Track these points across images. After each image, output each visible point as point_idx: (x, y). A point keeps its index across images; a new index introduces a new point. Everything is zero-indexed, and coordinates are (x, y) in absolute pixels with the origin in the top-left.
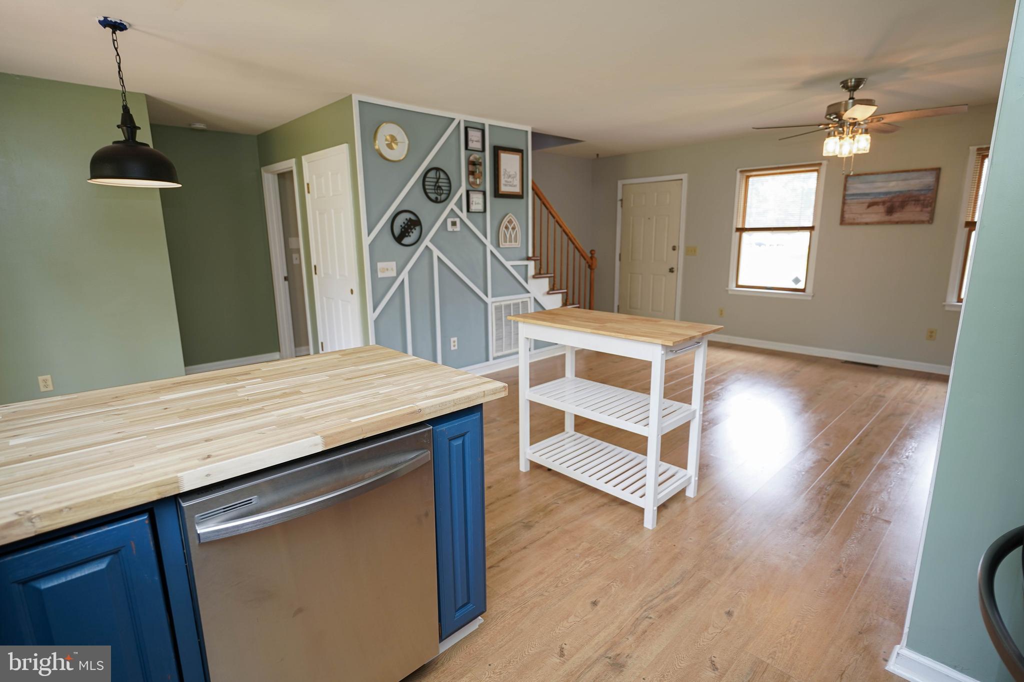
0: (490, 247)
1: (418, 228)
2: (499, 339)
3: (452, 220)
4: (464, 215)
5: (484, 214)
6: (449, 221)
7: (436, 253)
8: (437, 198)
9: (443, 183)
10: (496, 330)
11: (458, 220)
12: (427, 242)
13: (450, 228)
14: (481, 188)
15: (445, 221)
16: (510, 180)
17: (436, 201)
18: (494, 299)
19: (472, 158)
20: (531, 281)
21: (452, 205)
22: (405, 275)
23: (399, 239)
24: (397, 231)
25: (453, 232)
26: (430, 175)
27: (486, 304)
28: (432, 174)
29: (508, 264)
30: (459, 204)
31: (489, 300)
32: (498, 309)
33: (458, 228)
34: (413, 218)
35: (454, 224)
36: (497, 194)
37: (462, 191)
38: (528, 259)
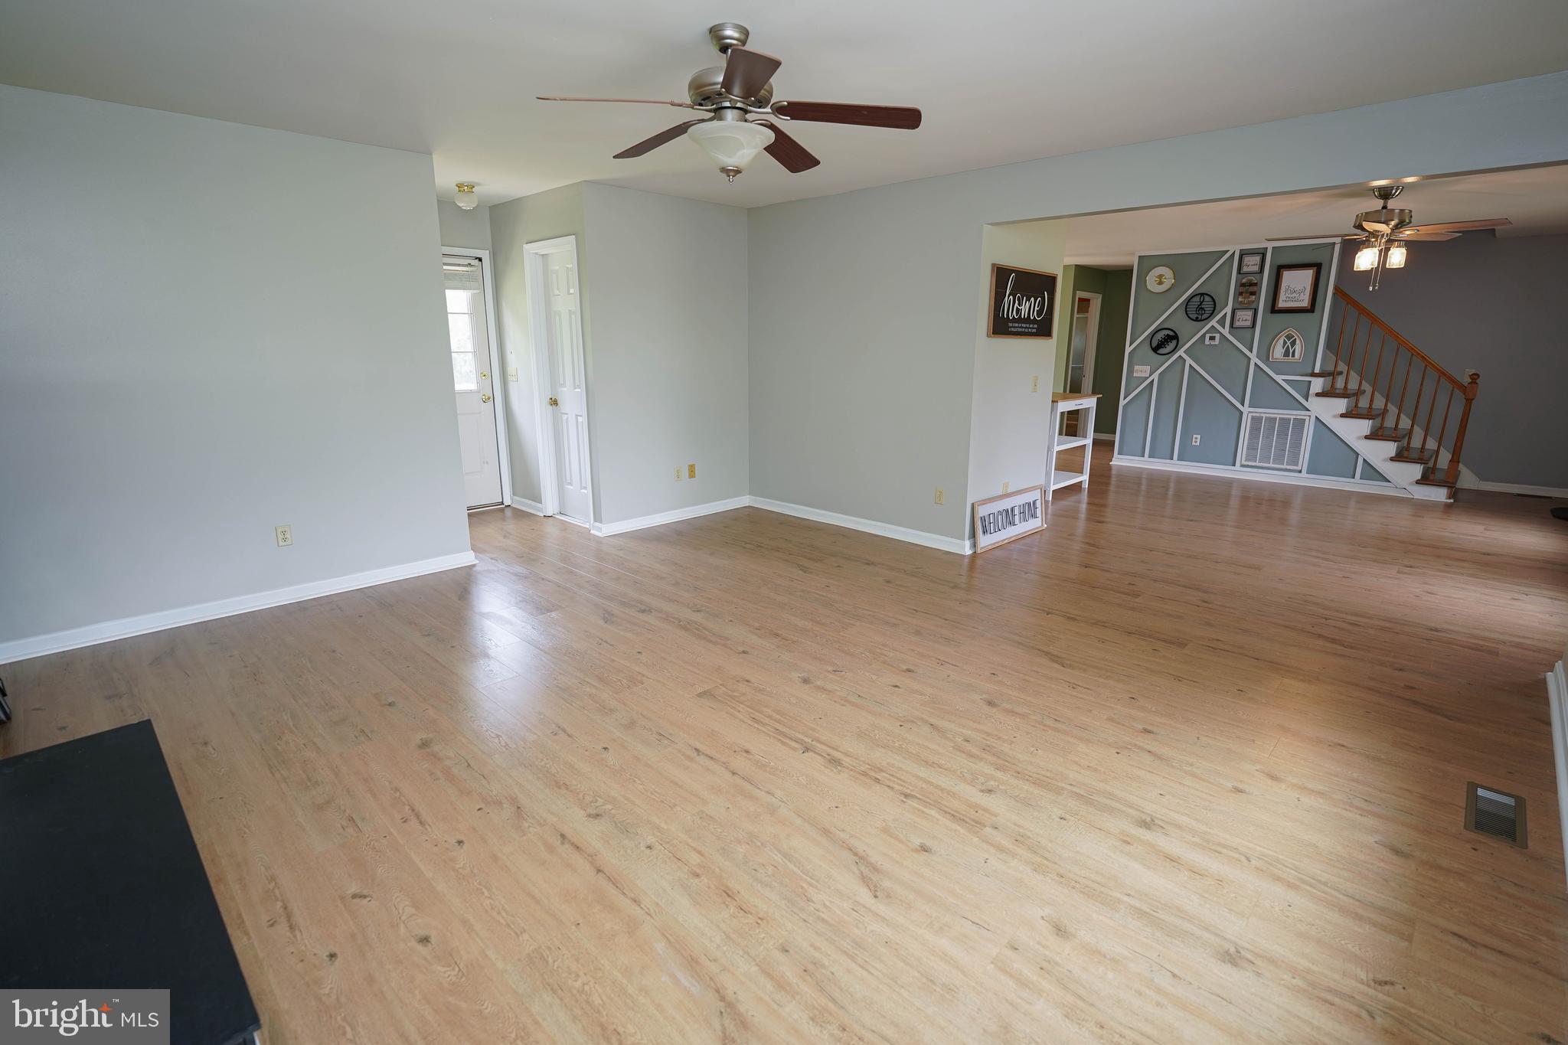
0: (1254, 359)
1: (1174, 342)
2: (1252, 448)
3: (1211, 335)
4: (1226, 332)
5: (1251, 330)
6: (1208, 336)
7: (1189, 361)
8: (1197, 318)
9: (1207, 305)
10: (1250, 439)
11: (1217, 336)
12: (1181, 352)
13: (1207, 342)
14: (1254, 306)
15: (1204, 336)
16: (1294, 295)
17: (1197, 320)
18: (1251, 409)
19: (1244, 281)
20: (1313, 400)
21: (1214, 322)
22: (1155, 376)
23: (1155, 350)
24: (1155, 344)
25: (1210, 345)
26: (1194, 299)
27: (1241, 413)
28: (1197, 299)
29: (1279, 378)
30: (1222, 322)
31: (1245, 409)
32: (1256, 421)
33: (1217, 341)
34: (1171, 333)
35: (1213, 338)
36: (1274, 309)
37: (1228, 310)
38: (1313, 375)
